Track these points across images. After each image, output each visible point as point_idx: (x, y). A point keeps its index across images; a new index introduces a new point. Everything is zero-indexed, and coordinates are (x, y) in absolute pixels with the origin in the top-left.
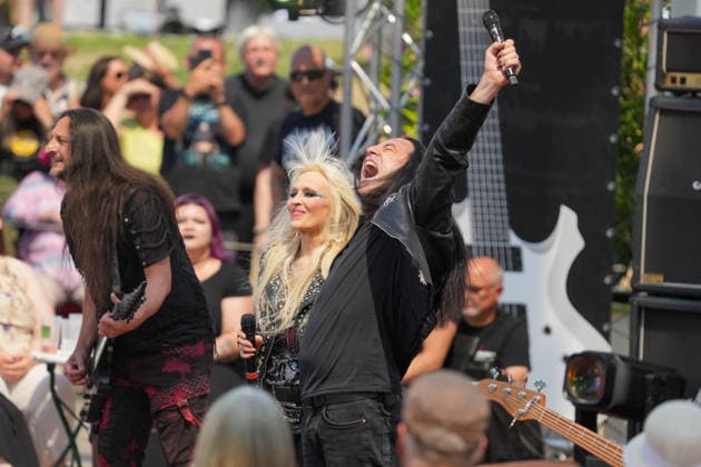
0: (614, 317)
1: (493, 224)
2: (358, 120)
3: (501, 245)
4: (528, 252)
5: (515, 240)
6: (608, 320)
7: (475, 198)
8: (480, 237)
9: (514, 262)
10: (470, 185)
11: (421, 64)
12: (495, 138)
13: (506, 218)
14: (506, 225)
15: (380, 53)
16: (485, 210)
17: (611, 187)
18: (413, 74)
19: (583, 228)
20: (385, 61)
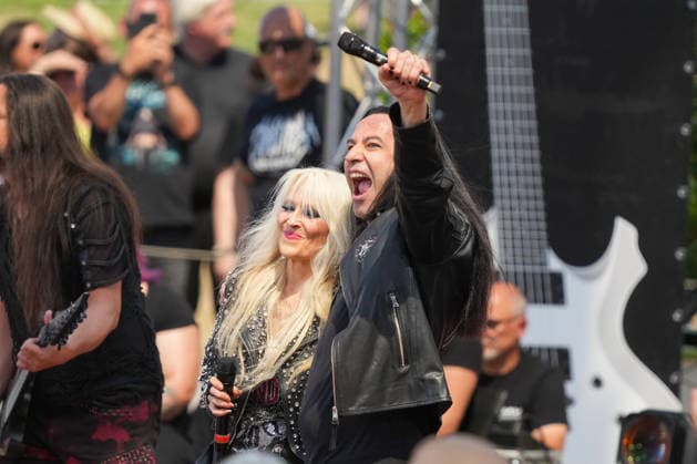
0: (685, 365)
1: (527, 243)
2: (350, 105)
3: (537, 269)
4: (572, 279)
5: (555, 264)
6: (677, 368)
7: (503, 209)
8: (510, 259)
9: (554, 292)
10: (497, 191)
11: (432, 32)
12: (530, 129)
13: (544, 234)
14: (544, 243)
15: (379, 17)
16: (516, 223)
17: (682, 192)
18: (422, 44)
19: (646, 247)
20: (385, 28)
